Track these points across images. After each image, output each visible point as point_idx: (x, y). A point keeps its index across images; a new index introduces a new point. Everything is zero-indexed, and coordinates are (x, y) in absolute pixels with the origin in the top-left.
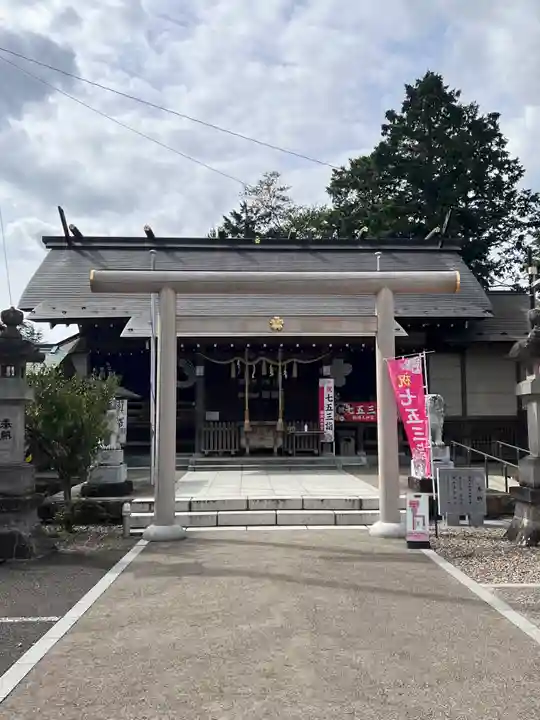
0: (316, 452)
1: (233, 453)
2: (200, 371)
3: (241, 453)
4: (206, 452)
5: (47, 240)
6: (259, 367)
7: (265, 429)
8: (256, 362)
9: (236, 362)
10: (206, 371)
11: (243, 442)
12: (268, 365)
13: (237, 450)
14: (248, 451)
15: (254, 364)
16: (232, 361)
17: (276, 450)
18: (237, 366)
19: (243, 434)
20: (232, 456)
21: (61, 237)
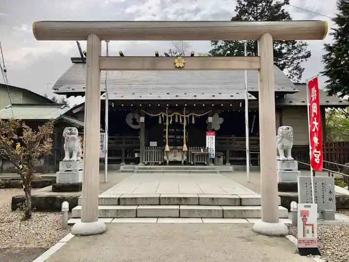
0: (206, 163)
1: (160, 163)
2: (142, 119)
3: (164, 163)
4: (146, 162)
5: (73, 59)
6: (174, 117)
7: (177, 151)
8: (173, 115)
9: (161, 115)
10: (145, 119)
11: (165, 157)
12: (179, 116)
13: (162, 162)
14: (168, 162)
15: (171, 116)
16: (159, 114)
17: (183, 162)
18: (162, 117)
19: (165, 153)
20: (160, 165)
21: (79, 58)
